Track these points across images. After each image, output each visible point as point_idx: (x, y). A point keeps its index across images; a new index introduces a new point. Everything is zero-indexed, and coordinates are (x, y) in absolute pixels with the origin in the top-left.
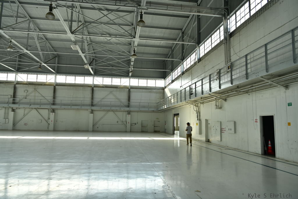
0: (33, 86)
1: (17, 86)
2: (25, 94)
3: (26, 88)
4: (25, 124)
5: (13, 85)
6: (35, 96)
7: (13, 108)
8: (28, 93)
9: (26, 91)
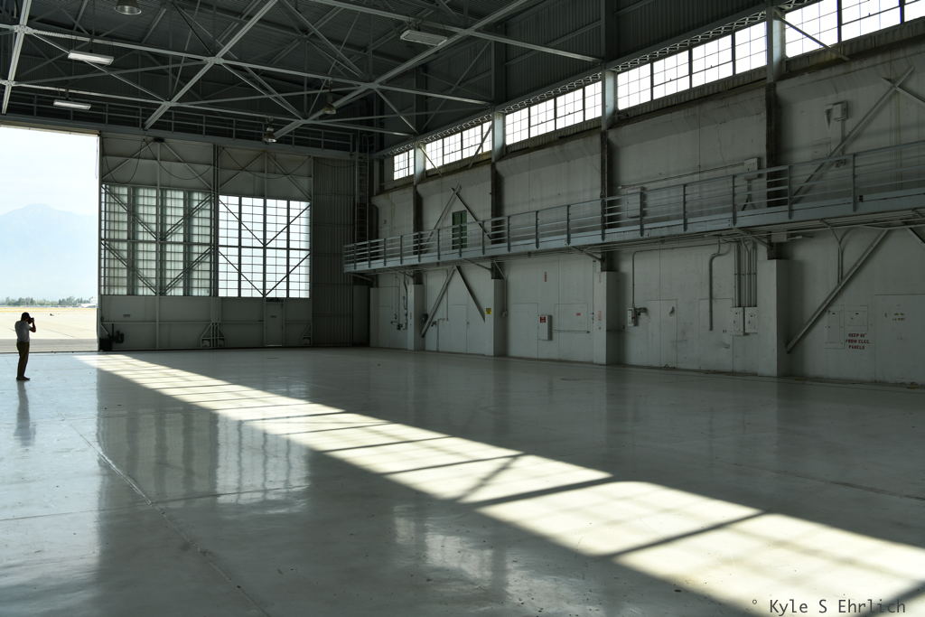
0: (879, 59)
1: (784, 88)
2: (834, 131)
3: (837, 92)
4: (855, 341)
5: (763, 92)
6: (899, 129)
7: (775, 239)
8: (850, 124)
9: (837, 112)
